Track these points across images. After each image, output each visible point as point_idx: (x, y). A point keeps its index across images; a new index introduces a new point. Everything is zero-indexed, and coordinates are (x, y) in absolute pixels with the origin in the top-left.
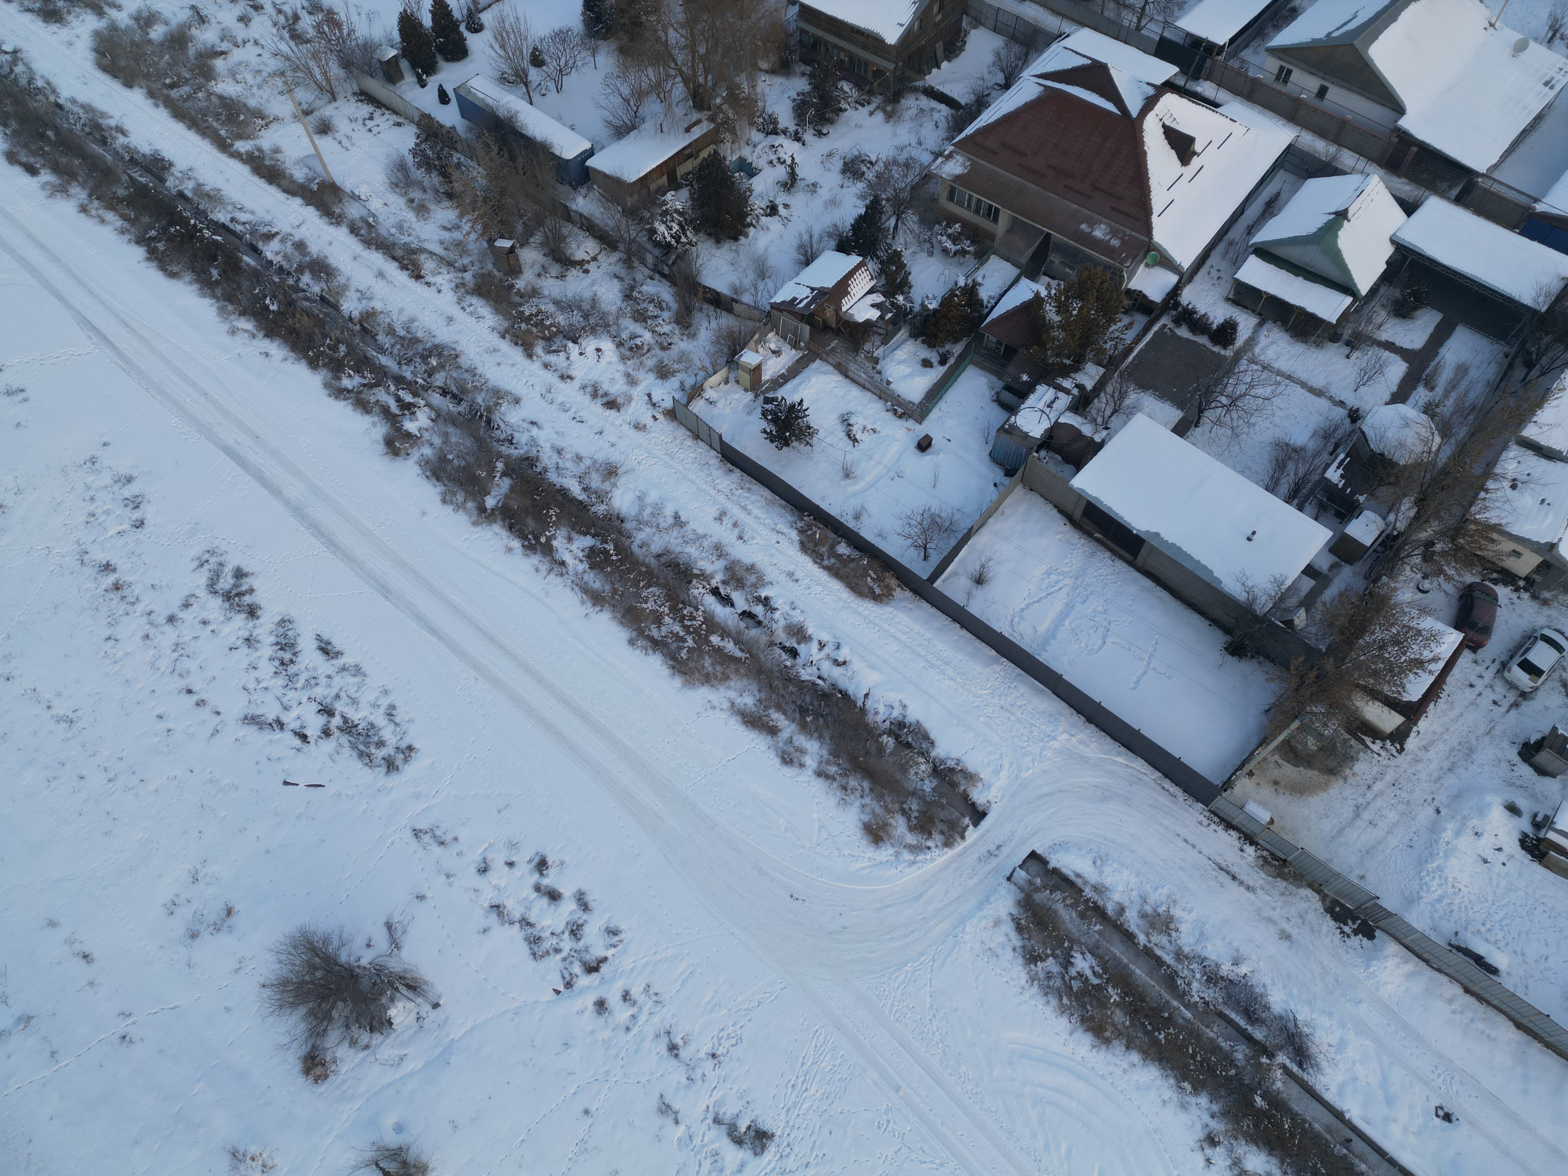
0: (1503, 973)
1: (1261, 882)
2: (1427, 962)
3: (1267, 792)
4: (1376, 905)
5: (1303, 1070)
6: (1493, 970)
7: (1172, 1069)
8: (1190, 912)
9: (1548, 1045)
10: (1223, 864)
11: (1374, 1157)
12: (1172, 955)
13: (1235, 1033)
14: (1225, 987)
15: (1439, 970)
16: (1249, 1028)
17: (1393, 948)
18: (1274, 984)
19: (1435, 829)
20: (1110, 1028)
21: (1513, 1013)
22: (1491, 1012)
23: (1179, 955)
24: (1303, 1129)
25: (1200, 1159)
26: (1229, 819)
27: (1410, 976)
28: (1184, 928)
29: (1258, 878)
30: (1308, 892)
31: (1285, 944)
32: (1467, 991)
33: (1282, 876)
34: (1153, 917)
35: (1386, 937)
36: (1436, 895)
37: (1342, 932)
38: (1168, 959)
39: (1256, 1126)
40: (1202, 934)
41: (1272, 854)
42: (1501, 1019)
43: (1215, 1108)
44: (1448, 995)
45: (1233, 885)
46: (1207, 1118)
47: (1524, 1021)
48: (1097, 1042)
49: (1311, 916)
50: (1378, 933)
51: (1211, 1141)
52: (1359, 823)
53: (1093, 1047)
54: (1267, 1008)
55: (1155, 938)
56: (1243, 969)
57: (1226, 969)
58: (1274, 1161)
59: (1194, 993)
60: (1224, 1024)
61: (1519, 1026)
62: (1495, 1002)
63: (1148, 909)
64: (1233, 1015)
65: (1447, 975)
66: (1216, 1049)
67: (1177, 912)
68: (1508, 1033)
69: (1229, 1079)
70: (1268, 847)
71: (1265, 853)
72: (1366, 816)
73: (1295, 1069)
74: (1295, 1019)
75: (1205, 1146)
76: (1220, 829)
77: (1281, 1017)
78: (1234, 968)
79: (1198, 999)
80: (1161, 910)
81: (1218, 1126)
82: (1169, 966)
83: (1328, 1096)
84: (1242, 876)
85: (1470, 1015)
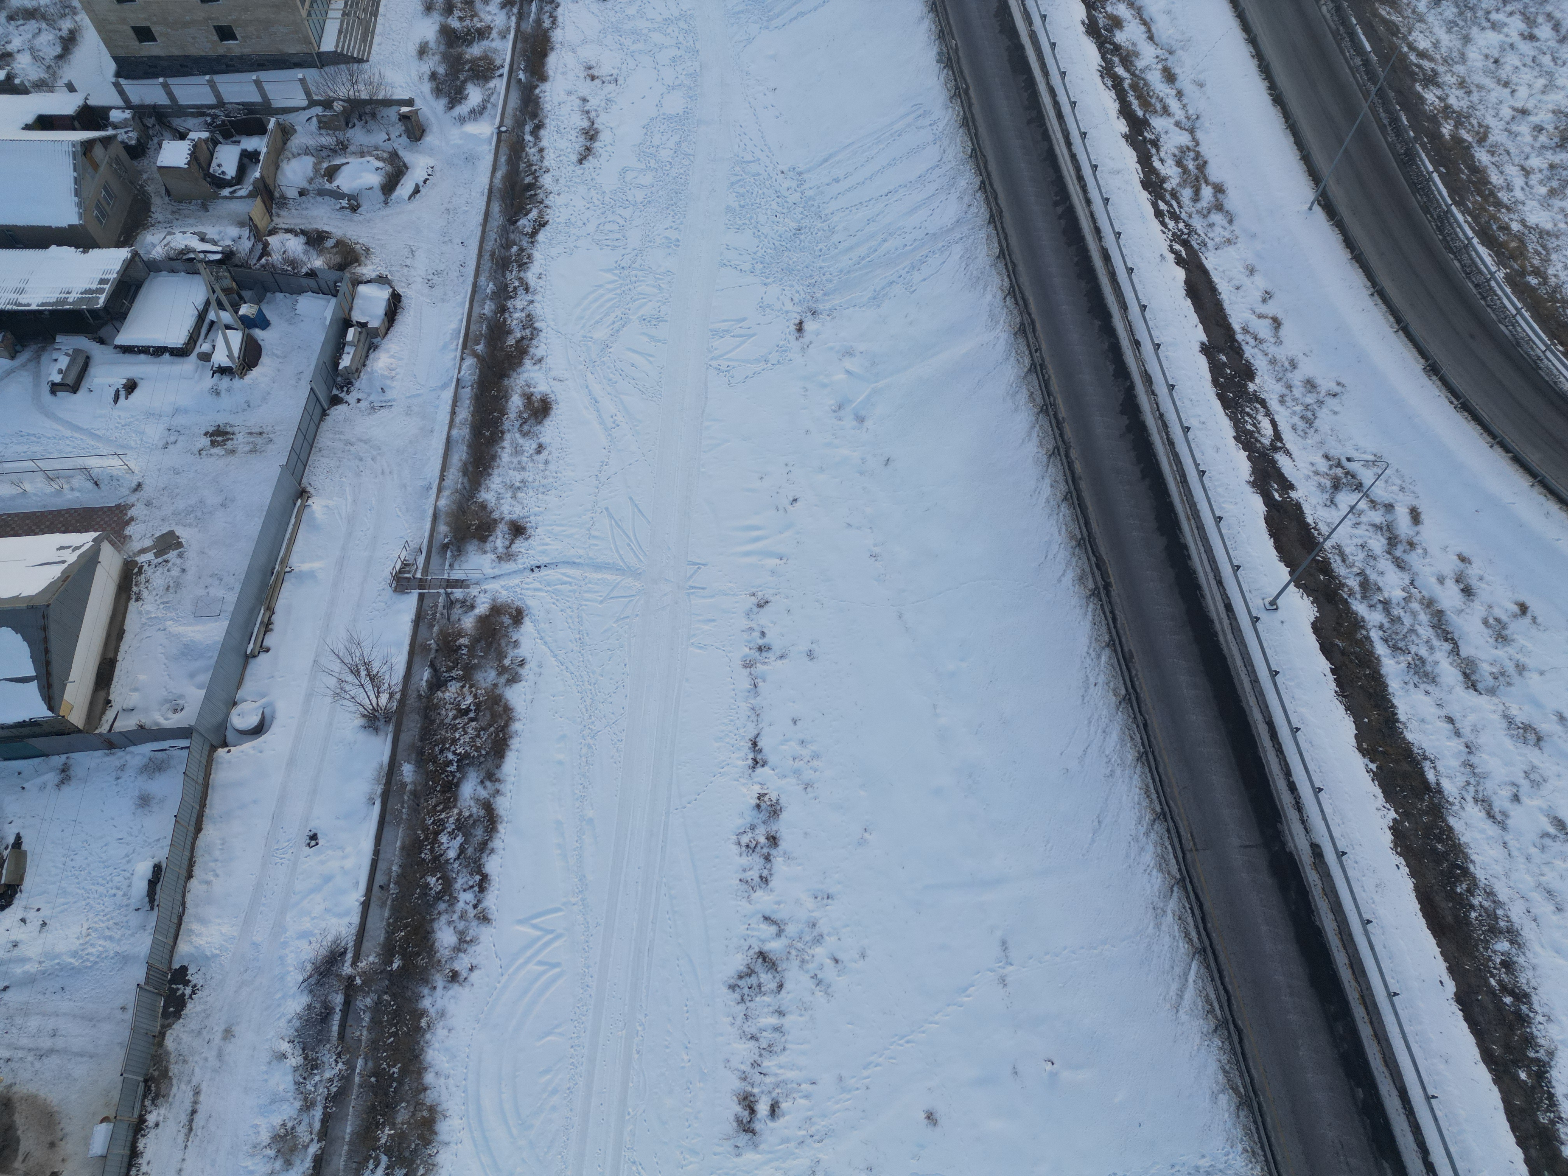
0: (156, 860)
1: (183, 1086)
2: (180, 918)
3: (69, 1147)
4: (147, 982)
5: (346, 949)
6: (157, 869)
7: (418, 1043)
8: (256, 1126)
9: (203, 806)
10: (184, 1131)
11: (382, 866)
12: (312, 1112)
13: (350, 1016)
14: (313, 1050)
15: (183, 904)
16: (338, 1009)
17: (184, 948)
18: (283, 1015)
19: (30, 980)
20: (419, 1115)
21: (190, 839)
22: (199, 852)
23: (308, 1106)
24: (396, 921)
25: (474, 976)
26: (126, 1160)
27: (203, 921)
28: (277, 1121)
29: (180, 1094)
30: (169, 1042)
31: (236, 1029)
32: (190, 876)
33: (165, 1074)
34: (283, 1154)
35: (176, 958)
36: (108, 944)
37: (194, 993)
38: (318, 1113)
39: (418, 954)
40: (273, 1101)
41: (145, 1096)
42: (198, 843)
43: (426, 991)
44: (204, 887)
45: (202, 1109)
46: (439, 991)
47: (192, 828)
48: (439, 1117)
49: (193, 1025)
50: (176, 966)
51: (454, 977)
52: (60, 1043)
53: (445, 1117)
54: (309, 1007)
55: (305, 1137)
56: (285, 1047)
57: (296, 1060)
58: (436, 926)
59: (337, 1071)
60: (348, 1030)
61: (198, 829)
62: (187, 853)
63: (278, 1165)
64: (335, 1028)
65: (184, 896)
66: (375, 1022)
67: (265, 1137)
68: (210, 833)
69: (394, 996)
70: (138, 1105)
71: (147, 1103)
72: (46, 1043)
73: (349, 956)
74: (305, 981)
75: (461, 979)
76: (143, 1161)
77: (310, 991)
78: (289, 1056)
79: (340, 1065)
80: (271, 1153)
81: (439, 980)
82: (325, 1108)
83: (356, 919)
84: (188, 1106)
85: (212, 864)
